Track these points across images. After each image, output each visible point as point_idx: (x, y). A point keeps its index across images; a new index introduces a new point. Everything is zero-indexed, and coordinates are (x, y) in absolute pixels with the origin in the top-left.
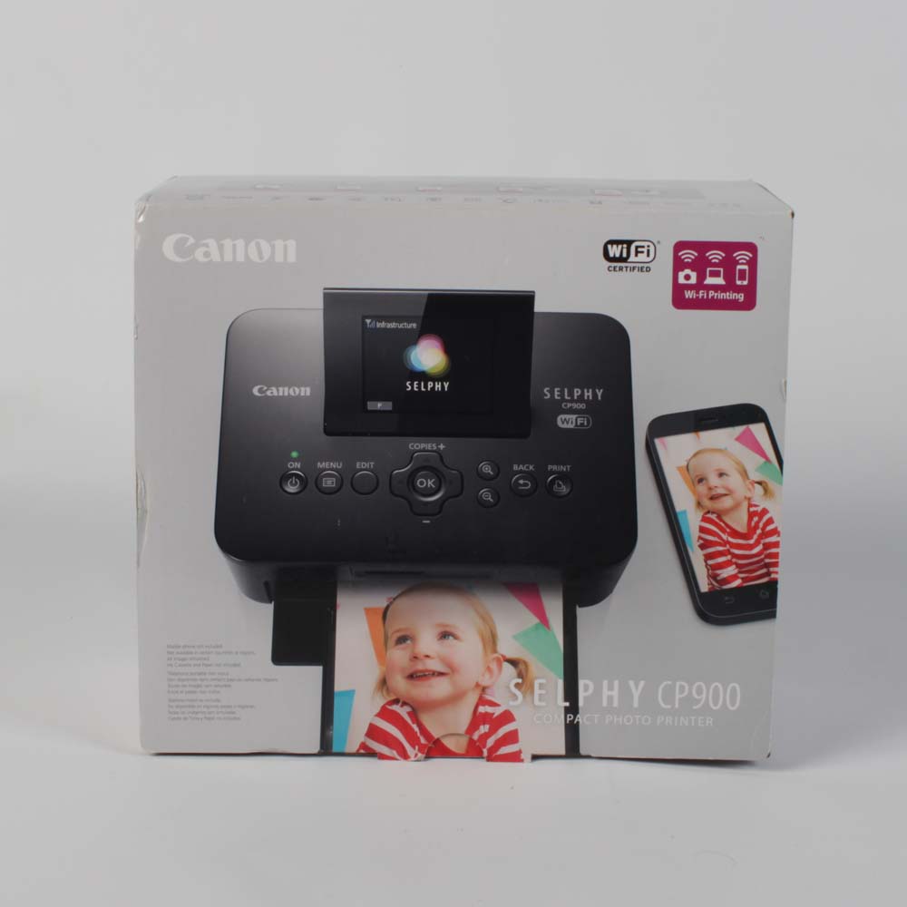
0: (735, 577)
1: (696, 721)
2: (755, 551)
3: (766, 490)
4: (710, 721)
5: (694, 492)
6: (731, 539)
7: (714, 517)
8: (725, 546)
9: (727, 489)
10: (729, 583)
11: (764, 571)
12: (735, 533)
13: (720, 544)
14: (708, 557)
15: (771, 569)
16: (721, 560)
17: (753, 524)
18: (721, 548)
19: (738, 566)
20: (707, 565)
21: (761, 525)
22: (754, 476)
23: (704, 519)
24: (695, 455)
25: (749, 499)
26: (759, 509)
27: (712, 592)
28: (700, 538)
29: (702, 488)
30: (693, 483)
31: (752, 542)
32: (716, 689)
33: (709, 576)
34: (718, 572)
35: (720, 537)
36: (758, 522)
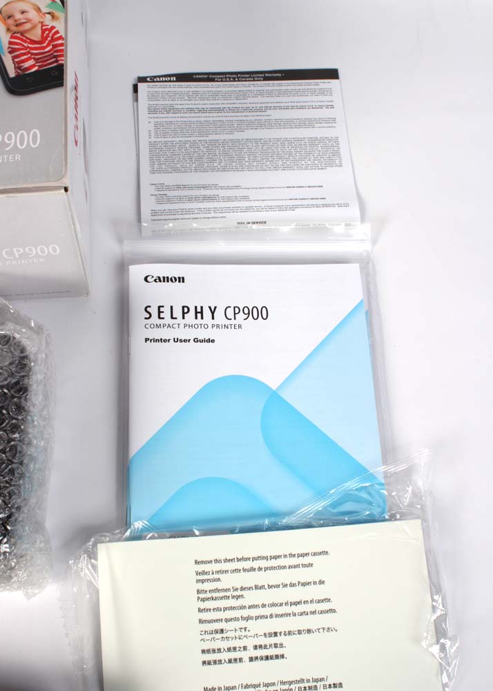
0: (33, 66)
1: (8, 158)
2: (46, 50)
3: (53, 17)
4: (18, 157)
5: (5, 24)
6: (30, 45)
7: (18, 35)
8: (26, 49)
9: (27, 19)
10: (30, 69)
11: (54, 59)
12: (33, 42)
13: (23, 49)
14: (14, 58)
15: (59, 59)
16: (23, 58)
17: (45, 35)
18: (23, 51)
19: (35, 59)
20: (14, 63)
21: (51, 35)
22: (44, 10)
23: (12, 37)
24: (6, 5)
25: (42, 23)
26: (49, 27)
27: (18, 76)
28: (9, 47)
29: (10, 21)
30: (4, 19)
31: (45, 45)
32: (22, 135)
33: (15, 68)
34: (22, 65)
35: (24, 46)
36: (49, 34)
